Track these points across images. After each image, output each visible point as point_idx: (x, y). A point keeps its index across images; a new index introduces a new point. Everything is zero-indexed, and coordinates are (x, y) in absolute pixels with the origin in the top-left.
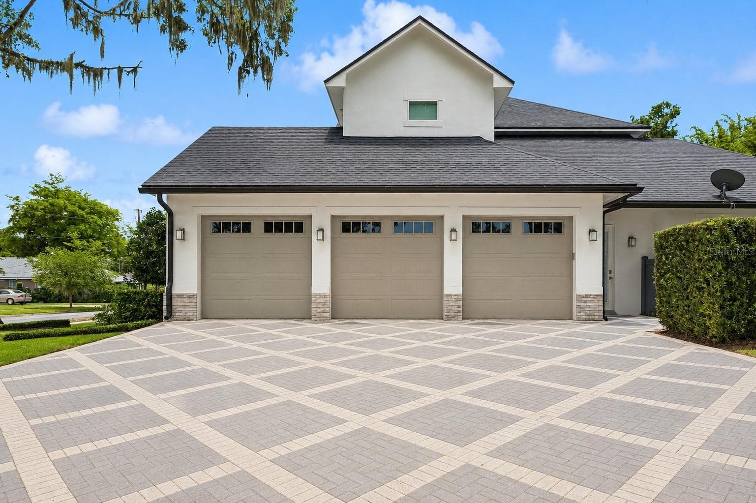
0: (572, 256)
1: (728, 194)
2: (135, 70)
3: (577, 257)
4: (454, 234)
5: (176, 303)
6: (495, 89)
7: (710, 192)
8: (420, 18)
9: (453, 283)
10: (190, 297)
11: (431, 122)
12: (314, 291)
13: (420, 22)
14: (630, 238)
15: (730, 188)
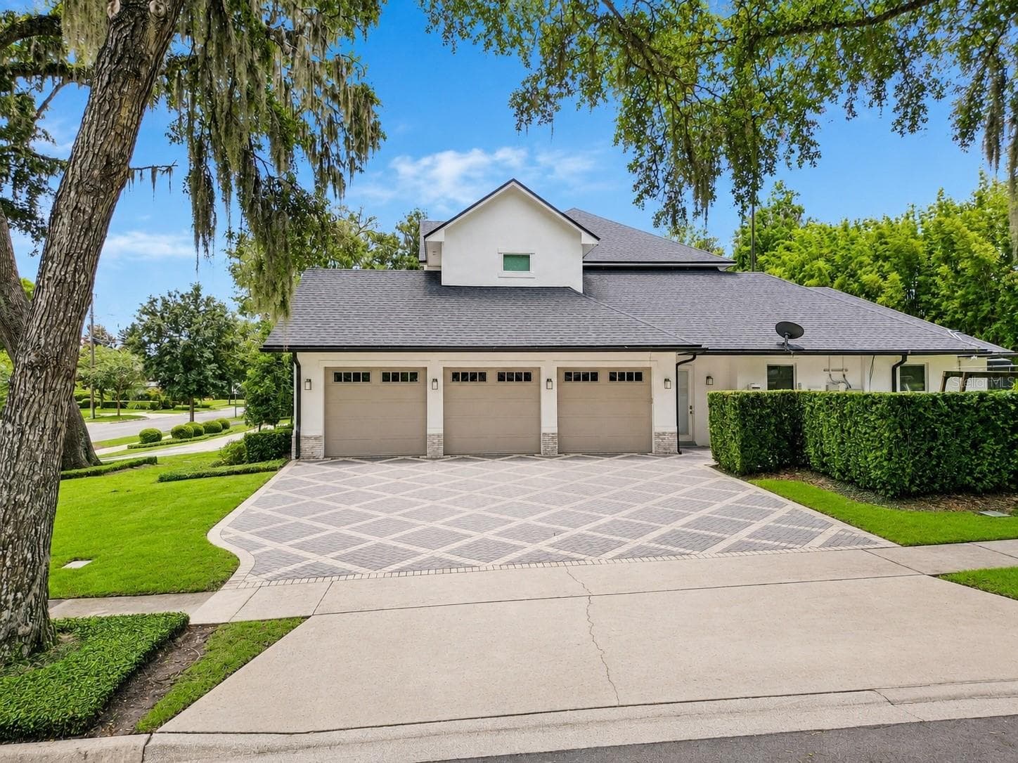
0: (651, 401)
1: (791, 342)
2: (169, 169)
3: (654, 401)
4: (550, 384)
5: (304, 445)
6: (583, 245)
7: (775, 340)
8: (514, 180)
9: (549, 424)
10: (316, 438)
11: (525, 274)
12: (429, 432)
13: (513, 183)
14: (708, 378)
15: (791, 337)
